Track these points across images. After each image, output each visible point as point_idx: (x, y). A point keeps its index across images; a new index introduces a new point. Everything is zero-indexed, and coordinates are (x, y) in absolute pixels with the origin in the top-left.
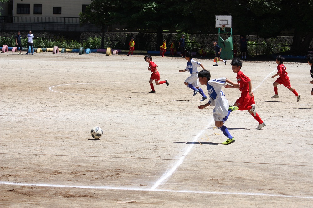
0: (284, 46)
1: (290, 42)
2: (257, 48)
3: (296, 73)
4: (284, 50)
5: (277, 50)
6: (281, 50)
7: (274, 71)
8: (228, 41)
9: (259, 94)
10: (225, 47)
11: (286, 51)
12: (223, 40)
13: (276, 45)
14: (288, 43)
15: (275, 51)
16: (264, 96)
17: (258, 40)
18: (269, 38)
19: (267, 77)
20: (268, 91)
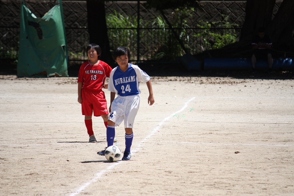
0: (221, 31)
1: (239, 19)
2: (139, 38)
3: (251, 111)
4: (219, 44)
5: (201, 43)
6: (212, 43)
7: (186, 106)
8: (51, 20)
9: (128, 176)
10: (41, 38)
11: (225, 47)
12: (33, 15)
13: (197, 29)
14: (231, 20)
15: (193, 48)
16: (142, 181)
17: (142, 13)
18: (173, 6)
19: (161, 124)
20: (158, 166)
